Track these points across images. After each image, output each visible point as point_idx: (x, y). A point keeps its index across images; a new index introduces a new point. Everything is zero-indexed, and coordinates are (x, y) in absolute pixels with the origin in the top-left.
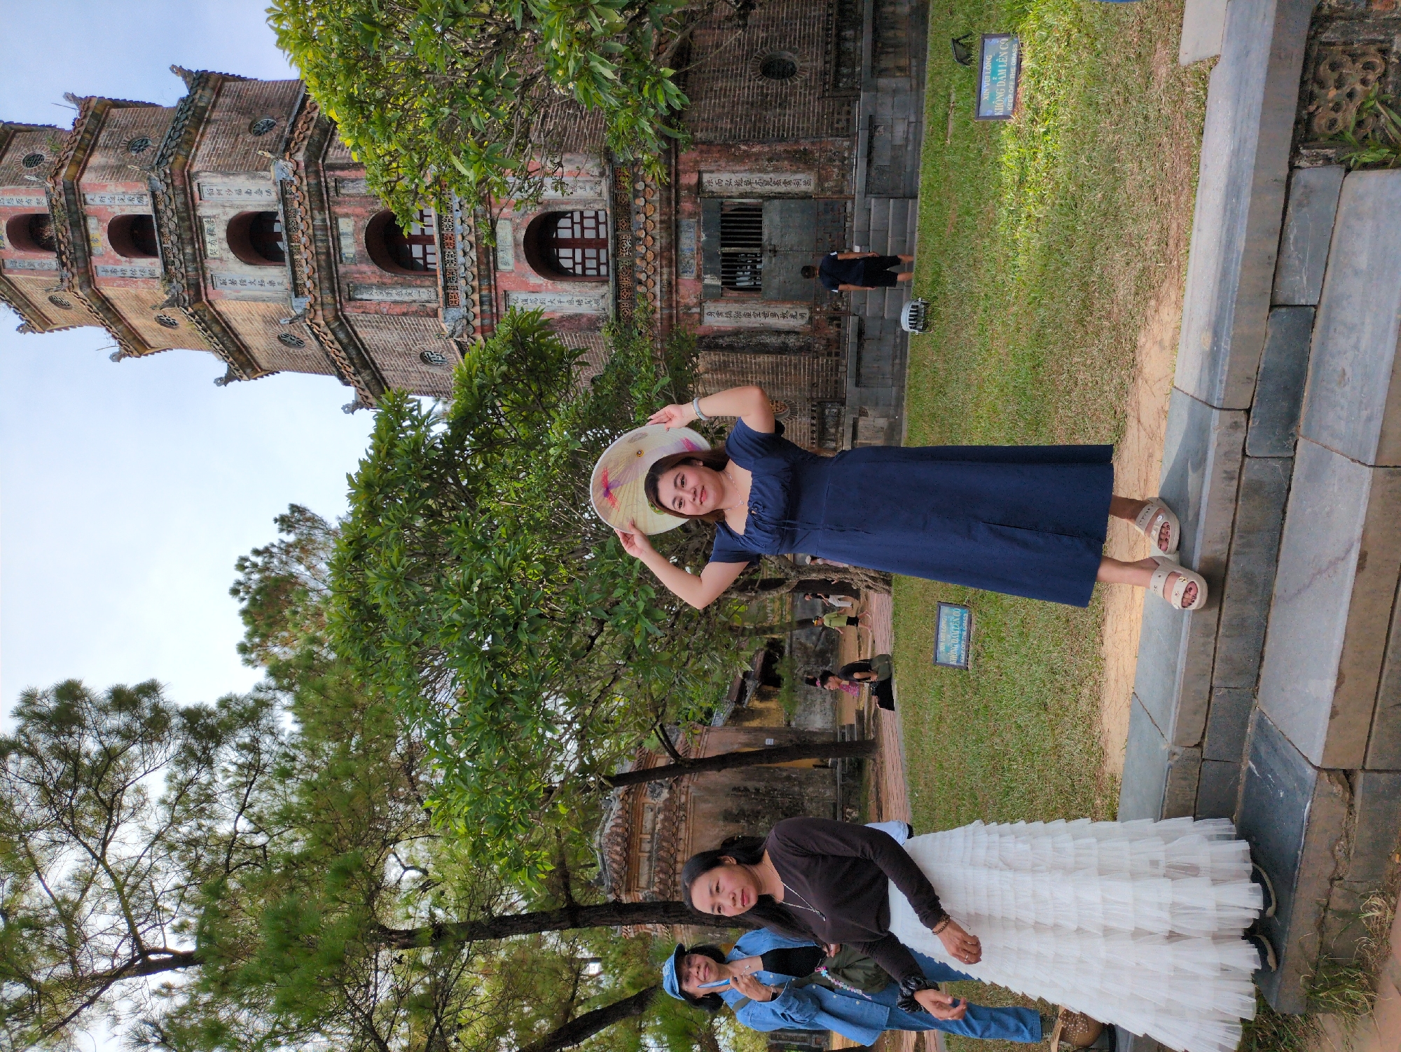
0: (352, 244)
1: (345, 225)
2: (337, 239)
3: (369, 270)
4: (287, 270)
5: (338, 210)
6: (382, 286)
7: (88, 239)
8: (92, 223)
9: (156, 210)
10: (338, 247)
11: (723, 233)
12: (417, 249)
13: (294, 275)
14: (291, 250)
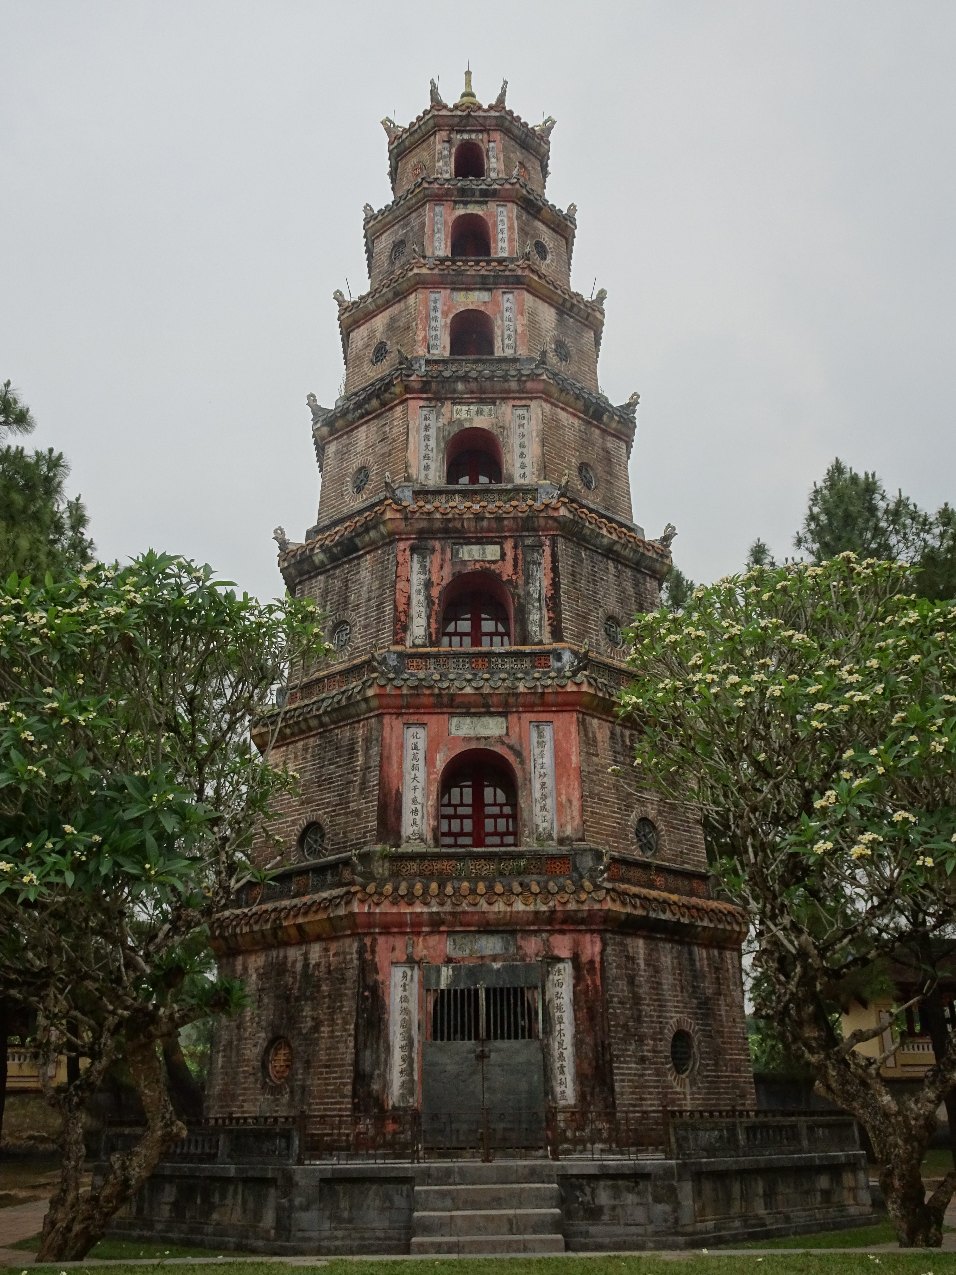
0: (472, 556)
1: (492, 552)
2: (480, 541)
3: (445, 574)
4: (443, 484)
5: (508, 546)
6: (428, 584)
7: (468, 289)
8: (484, 296)
9: (500, 360)
10: (468, 542)
11: (502, 989)
12: (465, 626)
13: (438, 492)
14: (464, 494)
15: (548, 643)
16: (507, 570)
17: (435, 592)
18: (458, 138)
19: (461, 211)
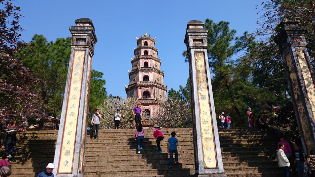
0: (146, 89)
1: (148, 88)
2: (146, 87)
3: (143, 91)
4: (143, 81)
5: (149, 88)
6: (141, 92)
7: (146, 59)
8: (147, 60)
9: (149, 67)
10: (145, 87)
12: (145, 96)
13: (142, 82)
14: (145, 82)
15: (154, 98)
16: (149, 91)
17: (142, 93)
18: (145, 41)
19: (145, 50)
